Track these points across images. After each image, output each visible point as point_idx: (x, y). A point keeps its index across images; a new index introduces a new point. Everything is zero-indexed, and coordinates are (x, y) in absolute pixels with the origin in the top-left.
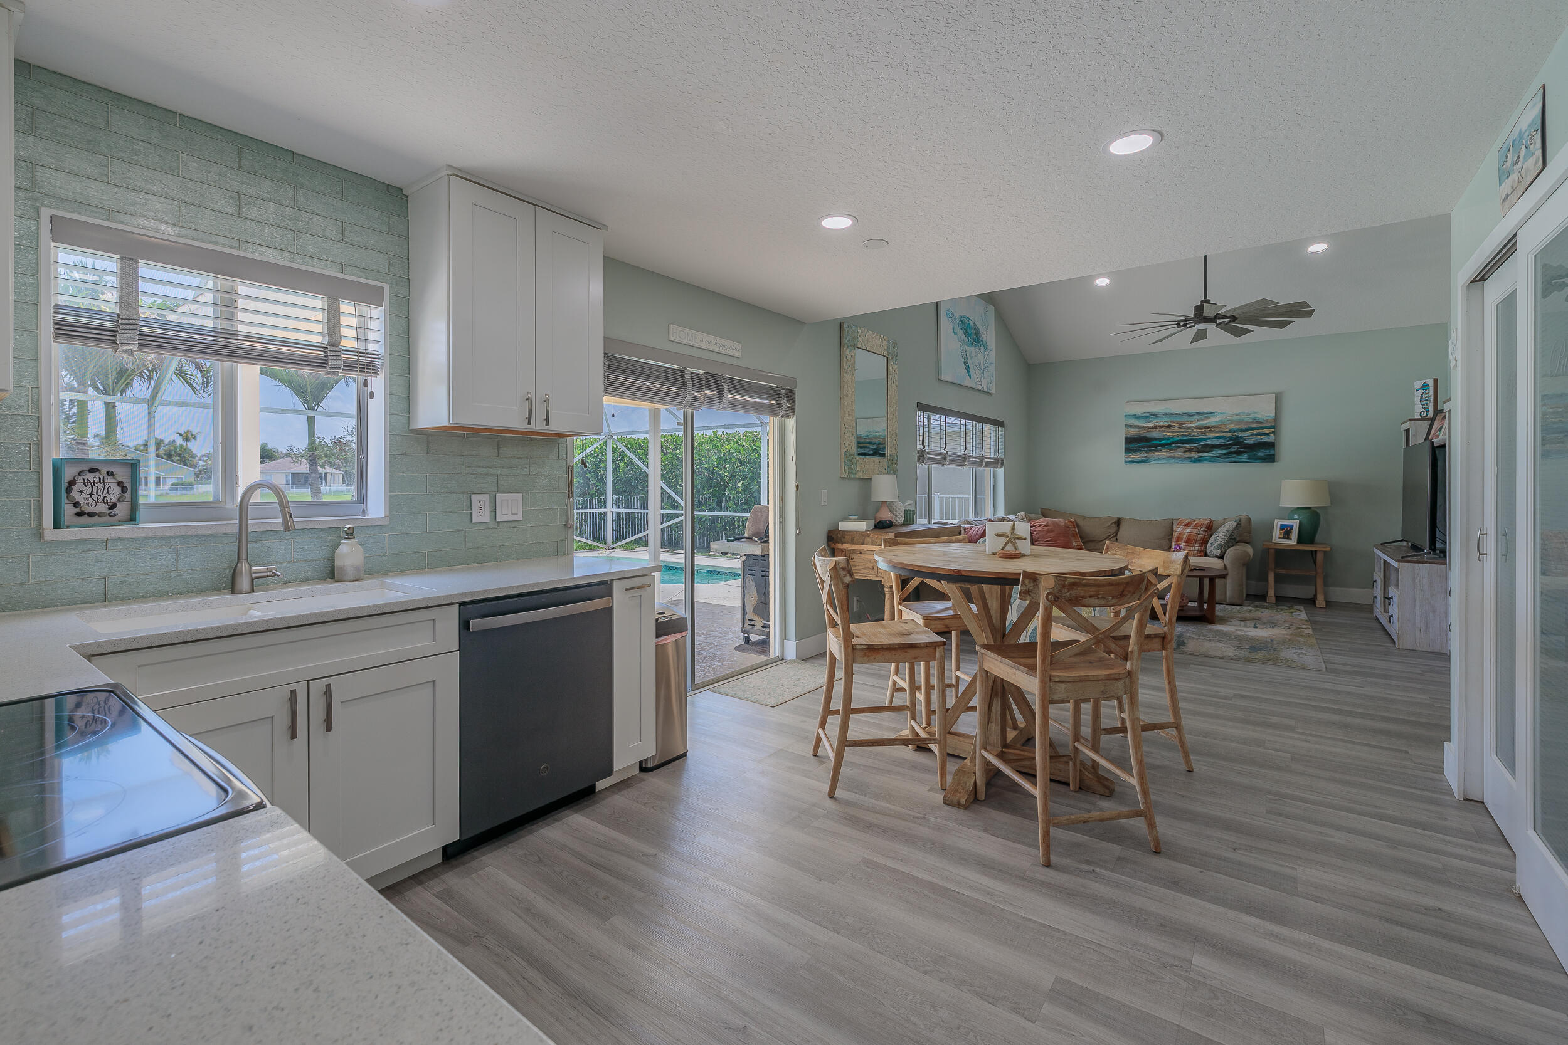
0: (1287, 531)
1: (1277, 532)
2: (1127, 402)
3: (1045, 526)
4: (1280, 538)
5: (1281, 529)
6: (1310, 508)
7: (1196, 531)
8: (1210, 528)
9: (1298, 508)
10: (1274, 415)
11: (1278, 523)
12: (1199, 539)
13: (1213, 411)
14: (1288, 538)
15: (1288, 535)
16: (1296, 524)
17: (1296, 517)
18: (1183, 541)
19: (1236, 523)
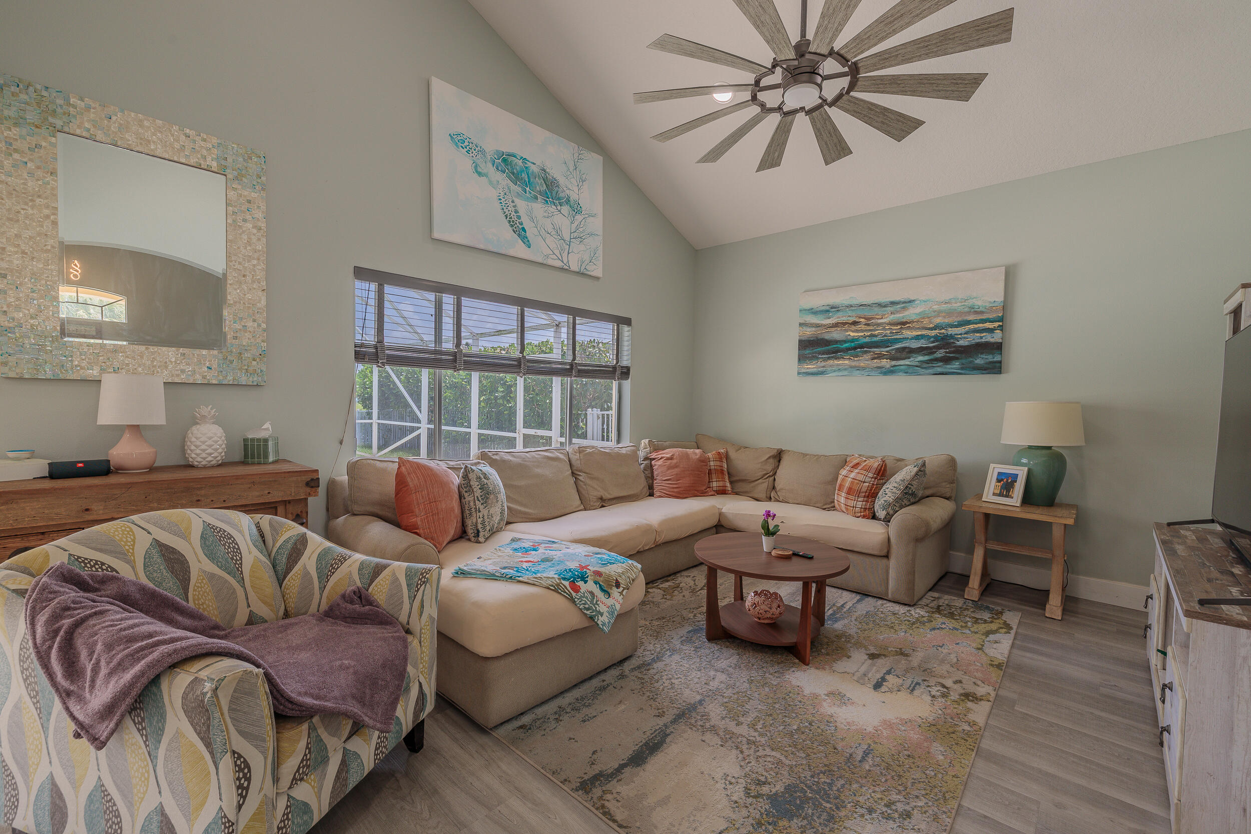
0: (1006, 484)
1: (991, 486)
2: (805, 292)
3: (668, 459)
4: (994, 494)
5: (999, 481)
6: (1049, 448)
7: (861, 477)
8: (882, 473)
9: (1030, 447)
10: (1002, 299)
11: (995, 469)
12: (864, 489)
13: (913, 299)
14: (1007, 496)
15: (1008, 491)
16: (1022, 473)
17: (1024, 461)
18: (844, 491)
19: (916, 469)
